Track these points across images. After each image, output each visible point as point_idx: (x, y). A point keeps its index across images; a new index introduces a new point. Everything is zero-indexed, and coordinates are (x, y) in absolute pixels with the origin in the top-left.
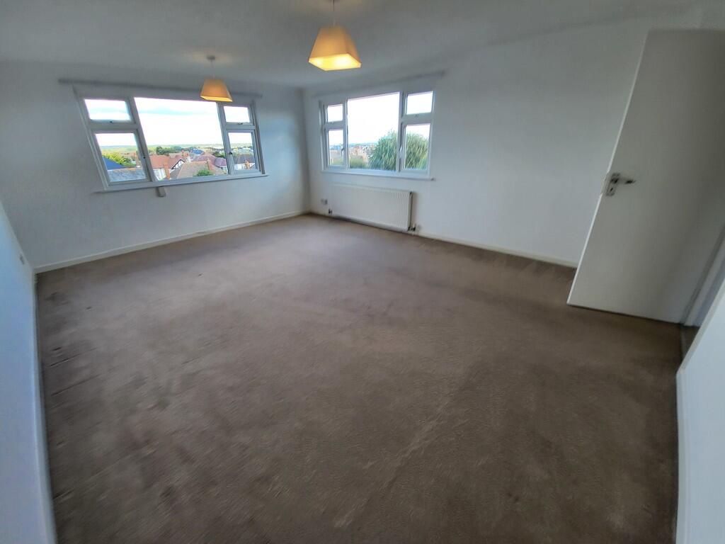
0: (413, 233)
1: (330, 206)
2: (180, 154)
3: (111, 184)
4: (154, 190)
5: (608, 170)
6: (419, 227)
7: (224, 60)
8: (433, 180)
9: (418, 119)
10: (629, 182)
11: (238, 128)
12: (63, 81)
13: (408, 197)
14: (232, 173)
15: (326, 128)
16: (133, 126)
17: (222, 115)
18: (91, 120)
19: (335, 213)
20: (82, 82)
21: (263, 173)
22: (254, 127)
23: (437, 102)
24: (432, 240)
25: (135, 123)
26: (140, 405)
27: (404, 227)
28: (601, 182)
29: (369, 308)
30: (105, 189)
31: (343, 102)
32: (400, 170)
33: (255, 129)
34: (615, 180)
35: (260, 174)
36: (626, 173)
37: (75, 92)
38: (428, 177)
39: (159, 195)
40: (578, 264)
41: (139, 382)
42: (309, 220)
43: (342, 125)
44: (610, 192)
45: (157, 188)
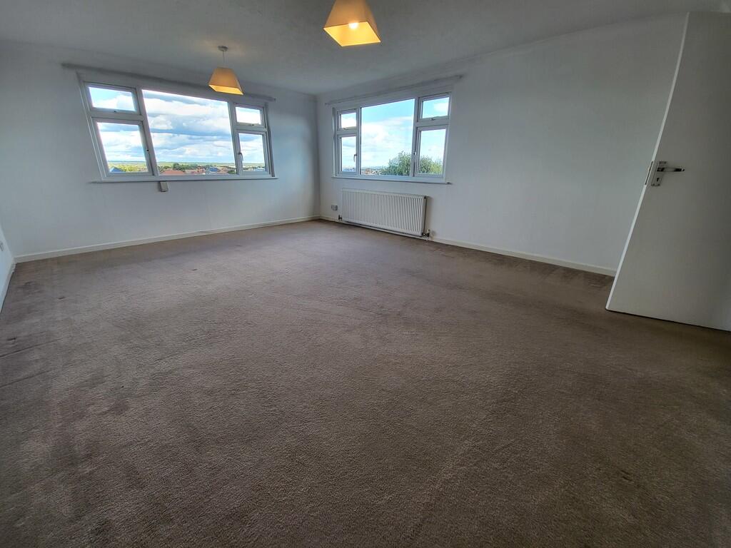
0: (427, 239)
1: (340, 212)
2: (196, 170)
3: (109, 175)
4: (156, 184)
5: (653, 160)
6: (434, 233)
7: (237, 52)
8: (448, 183)
9: (434, 124)
10: (678, 170)
11: (249, 129)
12: (67, 66)
13: (422, 201)
14: (240, 172)
15: (339, 134)
16: (138, 118)
17: (233, 115)
18: (95, 108)
19: (345, 219)
20: (89, 68)
21: (273, 175)
22: (266, 130)
23: (453, 107)
24: (447, 245)
25: (141, 115)
26: (91, 409)
27: (417, 232)
28: (646, 172)
29: (382, 307)
30: (103, 180)
31: (357, 110)
32: (414, 176)
33: (267, 132)
34: (661, 169)
35: (270, 176)
36: (673, 161)
37: (79, 76)
38: (443, 181)
39: (161, 190)
40: (616, 272)
41: (97, 380)
42: (318, 225)
43: (356, 132)
44: (656, 182)
45: (159, 182)
